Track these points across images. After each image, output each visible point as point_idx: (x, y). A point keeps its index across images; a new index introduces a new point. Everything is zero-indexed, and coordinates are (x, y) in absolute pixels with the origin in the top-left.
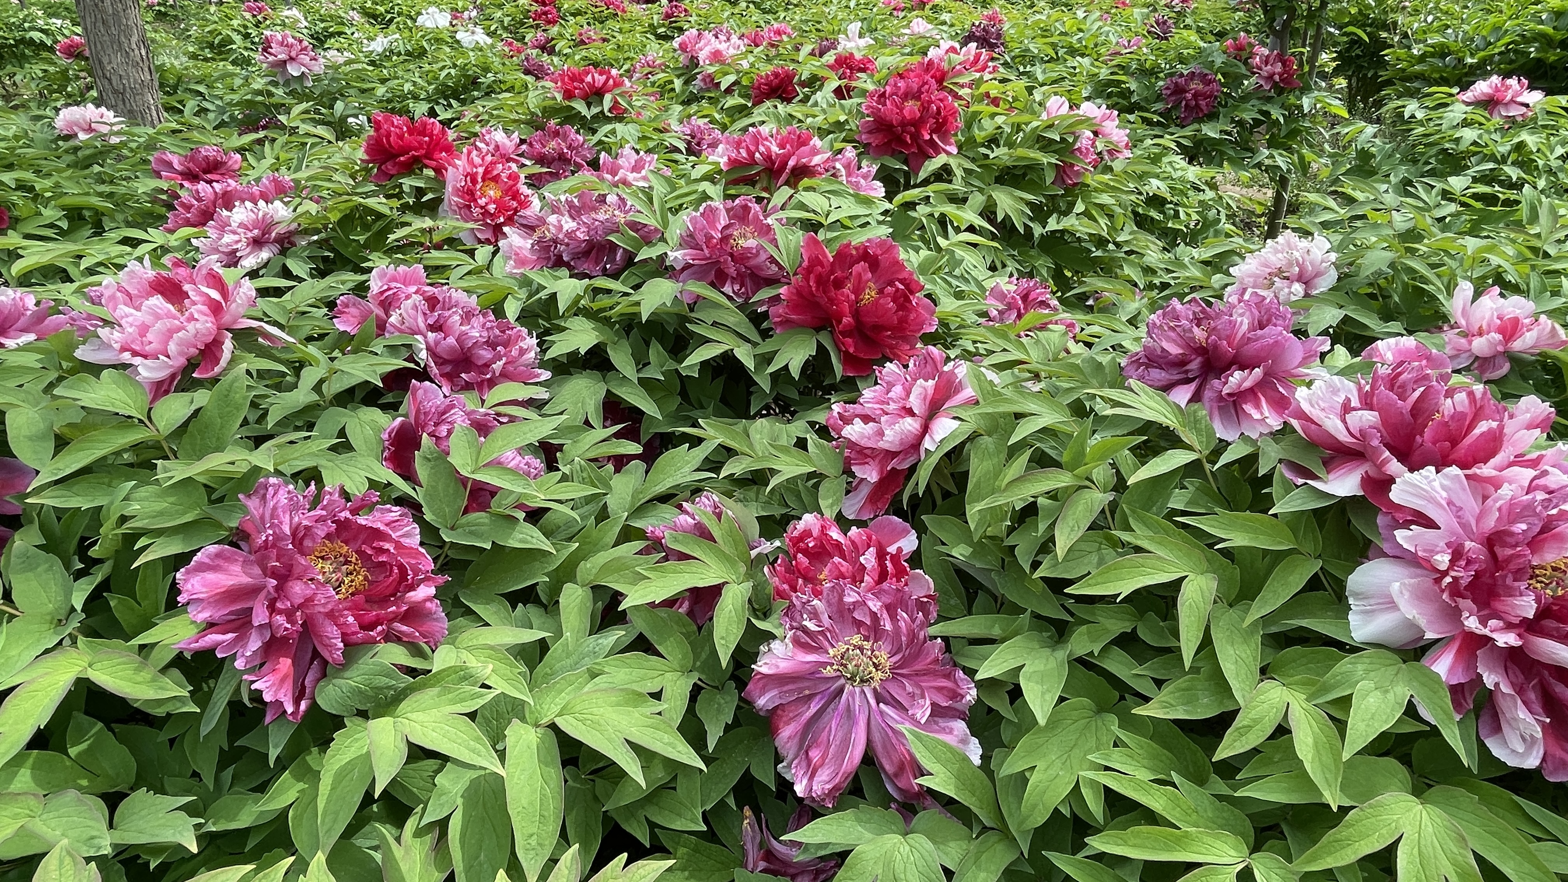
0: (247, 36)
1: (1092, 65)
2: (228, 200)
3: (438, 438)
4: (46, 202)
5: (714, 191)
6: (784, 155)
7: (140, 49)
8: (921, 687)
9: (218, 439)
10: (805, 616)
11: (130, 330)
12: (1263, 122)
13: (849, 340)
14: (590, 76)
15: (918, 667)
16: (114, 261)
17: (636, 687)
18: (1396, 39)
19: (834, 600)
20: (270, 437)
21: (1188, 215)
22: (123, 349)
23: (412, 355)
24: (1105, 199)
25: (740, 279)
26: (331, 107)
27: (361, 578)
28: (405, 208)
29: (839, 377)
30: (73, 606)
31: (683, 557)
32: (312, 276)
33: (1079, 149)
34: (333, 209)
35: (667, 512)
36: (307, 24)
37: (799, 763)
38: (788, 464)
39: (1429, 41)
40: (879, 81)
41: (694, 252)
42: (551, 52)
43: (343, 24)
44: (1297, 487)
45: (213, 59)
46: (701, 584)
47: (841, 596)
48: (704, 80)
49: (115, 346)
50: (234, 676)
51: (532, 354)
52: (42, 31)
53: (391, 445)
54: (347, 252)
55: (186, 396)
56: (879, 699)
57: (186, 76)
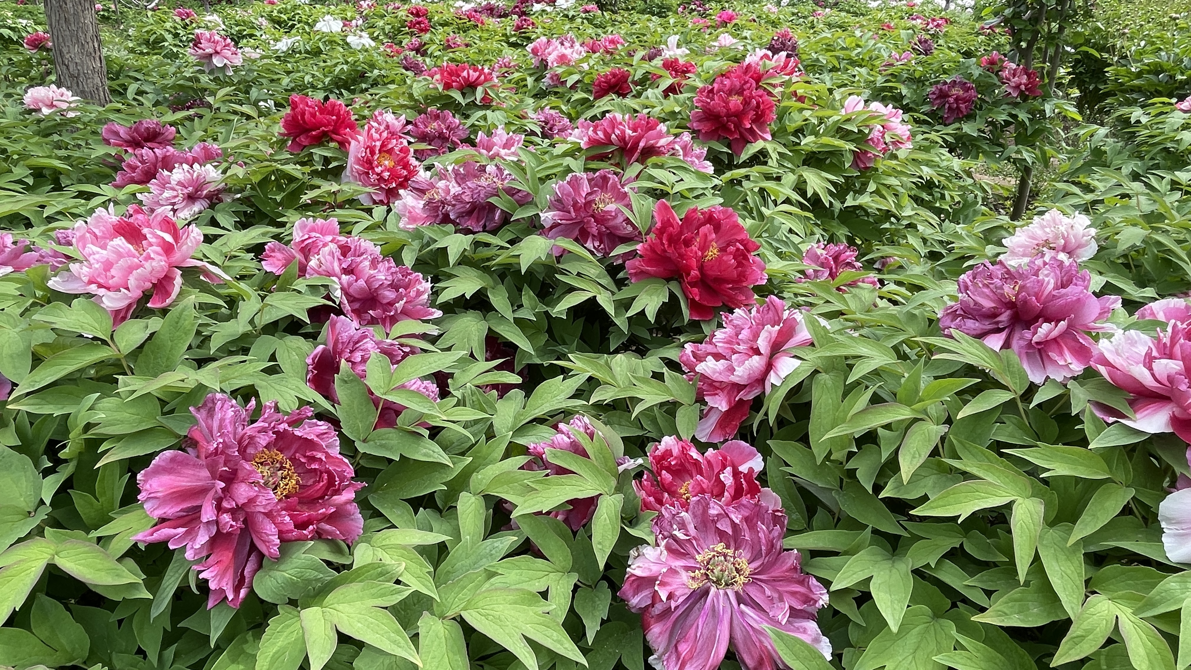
0: (176, 35)
1: (869, 74)
2: (168, 164)
3: (353, 363)
4: (16, 163)
5: (576, 165)
6: (636, 137)
7: (93, 42)
8: (778, 592)
9: (168, 359)
10: (675, 527)
11: (97, 266)
12: (1012, 123)
13: (695, 290)
14: (466, 72)
15: (776, 573)
16: (70, 211)
17: (525, 586)
18: (1116, 59)
19: (700, 512)
20: (213, 359)
21: (952, 197)
22: (91, 282)
23: (328, 294)
24: (893, 181)
25: (600, 237)
26: (247, 92)
27: (294, 482)
28: (315, 173)
29: (686, 321)
30: (41, 499)
31: (561, 471)
32: (236, 228)
33: (872, 139)
34: (255, 172)
35: (545, 432)
36: (224, 27)
37: (669, 657)
38: (648, 393)
39: (1146, 61)
40: (706, 80)
41: (561, 213)
42: (424, 54)
43: (254, 28)
44: (1109, 425)
45: (148, 54)
46: (581, 496)
47: (707, 507)
48: (551, 78)
49: (84, 279)
50: (182, 565)
51: (425, 296)
52: (10, 28)
53: (314, 368)
54: (266, 209)
55: (139, 323)
56: (740, 600)
57: (127, 65)
